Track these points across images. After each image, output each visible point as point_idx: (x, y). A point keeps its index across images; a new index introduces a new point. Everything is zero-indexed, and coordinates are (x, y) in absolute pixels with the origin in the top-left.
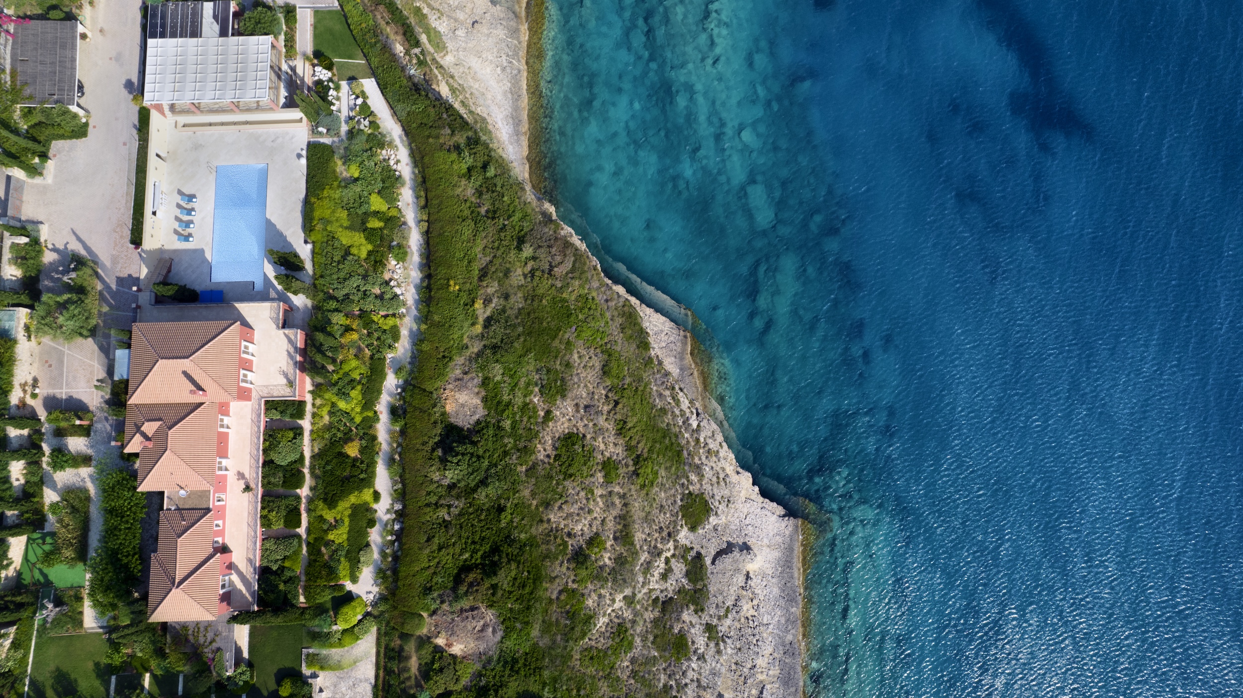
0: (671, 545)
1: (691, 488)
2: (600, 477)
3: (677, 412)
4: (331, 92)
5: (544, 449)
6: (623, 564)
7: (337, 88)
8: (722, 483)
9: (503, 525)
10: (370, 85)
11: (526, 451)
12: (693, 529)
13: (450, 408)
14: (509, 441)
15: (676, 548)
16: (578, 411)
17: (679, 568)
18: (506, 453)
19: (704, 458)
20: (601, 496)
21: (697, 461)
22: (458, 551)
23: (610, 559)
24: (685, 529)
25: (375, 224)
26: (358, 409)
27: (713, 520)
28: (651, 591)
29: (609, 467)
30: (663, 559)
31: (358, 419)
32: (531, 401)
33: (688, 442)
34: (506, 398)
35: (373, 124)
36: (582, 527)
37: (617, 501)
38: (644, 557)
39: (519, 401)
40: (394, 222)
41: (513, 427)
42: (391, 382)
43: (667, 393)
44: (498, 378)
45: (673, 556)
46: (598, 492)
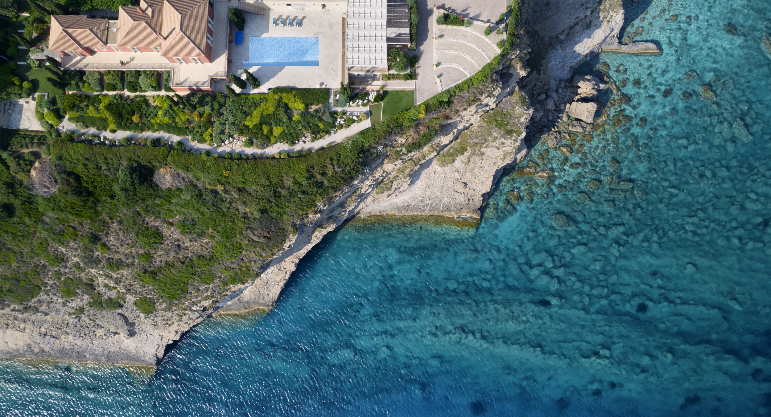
0: (124, 291)
1: (158, 304)
2: (141, 252)
3: (199, 298)
4: (361, 102)
5: (151, 221)
6: (96, 262)
7: (364, 105)
8: (164, 322)
9: (104, 198)
10: (366, 124)
11: (147, 211)
12: (135, 304)
13: (162, 170)
14: (149, 202)
15: (123, 293)
16: (176, 240)
17: (113, 294)
18: (144, 200)
19: (177, 312)
20: (131, 252)
21: (174, 308)
22: (86, 174)
23: (98, 255)
24: (135, 299)
25: (265, 129)
26: (158, 121)
27: (142, 315)
28: (97, 278)
29: (148, 256)
30: (115, 285)
31: (153, 121)
32: (176, 215)
33: (183, 304)
34: (173, 201)
35: (341, 126)
36: (112, 240)
37: (130, 261)
38: (114, 275)
39: (173, 208)
40: (267, 141)
41: (157, 205)
42: (176, 139)
43: (209, 293)
44: (183, 197)
45: (119, 292)
46: (133, 250)
